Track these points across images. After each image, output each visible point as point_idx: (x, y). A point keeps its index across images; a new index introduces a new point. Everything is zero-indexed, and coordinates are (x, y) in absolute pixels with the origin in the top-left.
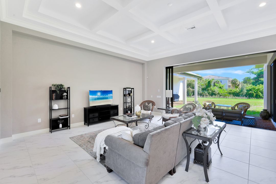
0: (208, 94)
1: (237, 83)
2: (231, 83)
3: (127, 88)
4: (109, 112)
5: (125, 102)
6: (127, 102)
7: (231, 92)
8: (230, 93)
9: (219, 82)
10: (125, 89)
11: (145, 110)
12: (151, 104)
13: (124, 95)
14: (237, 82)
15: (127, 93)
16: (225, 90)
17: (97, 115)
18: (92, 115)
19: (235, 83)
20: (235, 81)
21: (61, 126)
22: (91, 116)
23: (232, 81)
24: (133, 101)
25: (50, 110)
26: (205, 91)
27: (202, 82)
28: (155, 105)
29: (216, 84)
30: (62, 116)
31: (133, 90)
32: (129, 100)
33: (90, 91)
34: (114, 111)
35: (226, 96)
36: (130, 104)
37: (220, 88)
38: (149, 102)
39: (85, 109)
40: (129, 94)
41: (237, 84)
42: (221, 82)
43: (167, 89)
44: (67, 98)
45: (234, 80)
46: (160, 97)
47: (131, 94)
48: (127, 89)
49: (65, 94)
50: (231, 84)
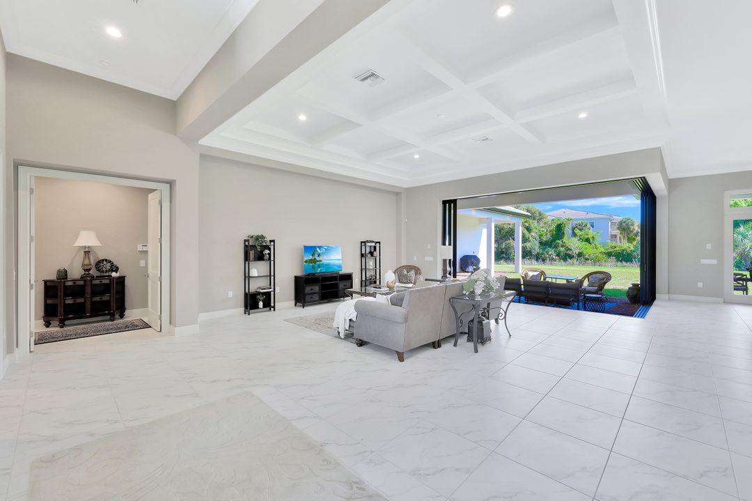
0: (557, 255)
1: (634, 229)
2: (618, 228)
3: (368, 242)
4: (336, 286)
5: (363, 267)
6: (367, 267)
7: (612, 250)
8: (609, 255)
9: (586, 226)
10: (363, 243)
11: (401, 283)
12: (413, 272)
13: (362, 255)
14: (633, 225)
15: (368, 251)
16: (598, 246)
17: (316, 288)
18: (310, 288)
19: (629, 228)
20: (627, 225)
21: (261, 304)
22: (308, 289)
23: (621, 223)
24: (378, 267)
25: (245, 277)
26: (548, 249)
27: (542, 227)
28: (420, 274)
29: (577, 231)
30: (264, 289)
31: (378, 244)
32: (371, 264)
33: (305, 247)
34: (345, 284)
35: (599, 261)
36: (373, 273)
37: (588, 240)
38: (409, 268)
39: (297, 279)
40: (371, 254)
41: (632, 231)
42: (593, 226)
43: (444, 244)
44: (270, 259)
45: (625, 222)
46: (431, 259)
47: (375, 254)
48: (368, 244)
49: (267, 252)
50: (619, 232)
